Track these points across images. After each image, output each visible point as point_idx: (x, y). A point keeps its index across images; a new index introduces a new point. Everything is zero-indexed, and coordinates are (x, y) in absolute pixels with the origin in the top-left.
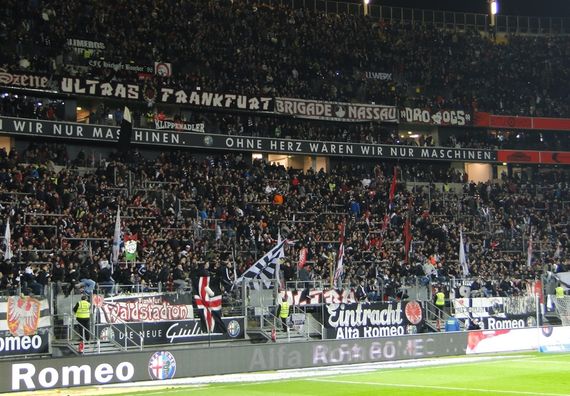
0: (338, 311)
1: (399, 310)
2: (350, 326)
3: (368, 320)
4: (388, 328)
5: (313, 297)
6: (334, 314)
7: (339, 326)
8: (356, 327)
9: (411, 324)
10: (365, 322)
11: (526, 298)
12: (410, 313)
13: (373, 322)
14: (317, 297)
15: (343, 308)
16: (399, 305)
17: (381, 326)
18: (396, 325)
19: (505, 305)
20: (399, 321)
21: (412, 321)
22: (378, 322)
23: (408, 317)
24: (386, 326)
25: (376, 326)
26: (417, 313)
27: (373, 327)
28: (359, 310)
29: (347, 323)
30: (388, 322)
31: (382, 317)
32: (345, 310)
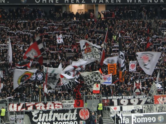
0: (38, 114)
1: (75, 113)
2: (45, 121)
3: (56, 118)
4: (68, 122)
5: (29, 106)
6: (36, 116)
7: (38, 121)
8: (49, 122)
9: (82, 120)
10: (54, 119)
11: (158, 106)
12: (82, 114)
13: (59, 119)
14: (32, 107)
15: (41, 112)
16: (76, 111)
17: (64, 121)
18: (73, 121)
19: (144, 109)
20: (75, 118)
21: (83, 118)
22: (62, 119)
23: (81, 116)
24: (66, 121)
25: (60, 121)
26: (87, 114)
27: (59, 121)
28: (51, 114)
29: (43, 120)
30: (68, 119)
31: (65, 116)
32: (42, 114)
